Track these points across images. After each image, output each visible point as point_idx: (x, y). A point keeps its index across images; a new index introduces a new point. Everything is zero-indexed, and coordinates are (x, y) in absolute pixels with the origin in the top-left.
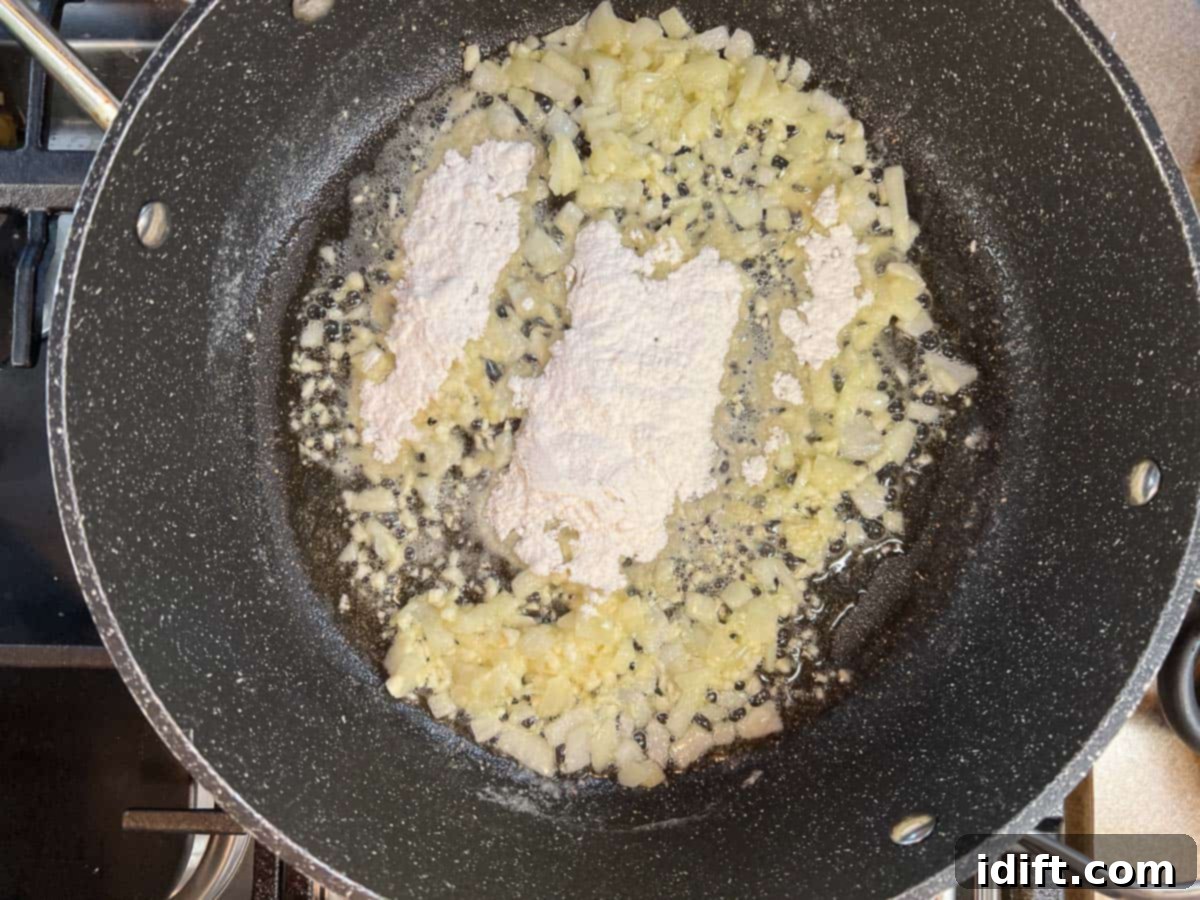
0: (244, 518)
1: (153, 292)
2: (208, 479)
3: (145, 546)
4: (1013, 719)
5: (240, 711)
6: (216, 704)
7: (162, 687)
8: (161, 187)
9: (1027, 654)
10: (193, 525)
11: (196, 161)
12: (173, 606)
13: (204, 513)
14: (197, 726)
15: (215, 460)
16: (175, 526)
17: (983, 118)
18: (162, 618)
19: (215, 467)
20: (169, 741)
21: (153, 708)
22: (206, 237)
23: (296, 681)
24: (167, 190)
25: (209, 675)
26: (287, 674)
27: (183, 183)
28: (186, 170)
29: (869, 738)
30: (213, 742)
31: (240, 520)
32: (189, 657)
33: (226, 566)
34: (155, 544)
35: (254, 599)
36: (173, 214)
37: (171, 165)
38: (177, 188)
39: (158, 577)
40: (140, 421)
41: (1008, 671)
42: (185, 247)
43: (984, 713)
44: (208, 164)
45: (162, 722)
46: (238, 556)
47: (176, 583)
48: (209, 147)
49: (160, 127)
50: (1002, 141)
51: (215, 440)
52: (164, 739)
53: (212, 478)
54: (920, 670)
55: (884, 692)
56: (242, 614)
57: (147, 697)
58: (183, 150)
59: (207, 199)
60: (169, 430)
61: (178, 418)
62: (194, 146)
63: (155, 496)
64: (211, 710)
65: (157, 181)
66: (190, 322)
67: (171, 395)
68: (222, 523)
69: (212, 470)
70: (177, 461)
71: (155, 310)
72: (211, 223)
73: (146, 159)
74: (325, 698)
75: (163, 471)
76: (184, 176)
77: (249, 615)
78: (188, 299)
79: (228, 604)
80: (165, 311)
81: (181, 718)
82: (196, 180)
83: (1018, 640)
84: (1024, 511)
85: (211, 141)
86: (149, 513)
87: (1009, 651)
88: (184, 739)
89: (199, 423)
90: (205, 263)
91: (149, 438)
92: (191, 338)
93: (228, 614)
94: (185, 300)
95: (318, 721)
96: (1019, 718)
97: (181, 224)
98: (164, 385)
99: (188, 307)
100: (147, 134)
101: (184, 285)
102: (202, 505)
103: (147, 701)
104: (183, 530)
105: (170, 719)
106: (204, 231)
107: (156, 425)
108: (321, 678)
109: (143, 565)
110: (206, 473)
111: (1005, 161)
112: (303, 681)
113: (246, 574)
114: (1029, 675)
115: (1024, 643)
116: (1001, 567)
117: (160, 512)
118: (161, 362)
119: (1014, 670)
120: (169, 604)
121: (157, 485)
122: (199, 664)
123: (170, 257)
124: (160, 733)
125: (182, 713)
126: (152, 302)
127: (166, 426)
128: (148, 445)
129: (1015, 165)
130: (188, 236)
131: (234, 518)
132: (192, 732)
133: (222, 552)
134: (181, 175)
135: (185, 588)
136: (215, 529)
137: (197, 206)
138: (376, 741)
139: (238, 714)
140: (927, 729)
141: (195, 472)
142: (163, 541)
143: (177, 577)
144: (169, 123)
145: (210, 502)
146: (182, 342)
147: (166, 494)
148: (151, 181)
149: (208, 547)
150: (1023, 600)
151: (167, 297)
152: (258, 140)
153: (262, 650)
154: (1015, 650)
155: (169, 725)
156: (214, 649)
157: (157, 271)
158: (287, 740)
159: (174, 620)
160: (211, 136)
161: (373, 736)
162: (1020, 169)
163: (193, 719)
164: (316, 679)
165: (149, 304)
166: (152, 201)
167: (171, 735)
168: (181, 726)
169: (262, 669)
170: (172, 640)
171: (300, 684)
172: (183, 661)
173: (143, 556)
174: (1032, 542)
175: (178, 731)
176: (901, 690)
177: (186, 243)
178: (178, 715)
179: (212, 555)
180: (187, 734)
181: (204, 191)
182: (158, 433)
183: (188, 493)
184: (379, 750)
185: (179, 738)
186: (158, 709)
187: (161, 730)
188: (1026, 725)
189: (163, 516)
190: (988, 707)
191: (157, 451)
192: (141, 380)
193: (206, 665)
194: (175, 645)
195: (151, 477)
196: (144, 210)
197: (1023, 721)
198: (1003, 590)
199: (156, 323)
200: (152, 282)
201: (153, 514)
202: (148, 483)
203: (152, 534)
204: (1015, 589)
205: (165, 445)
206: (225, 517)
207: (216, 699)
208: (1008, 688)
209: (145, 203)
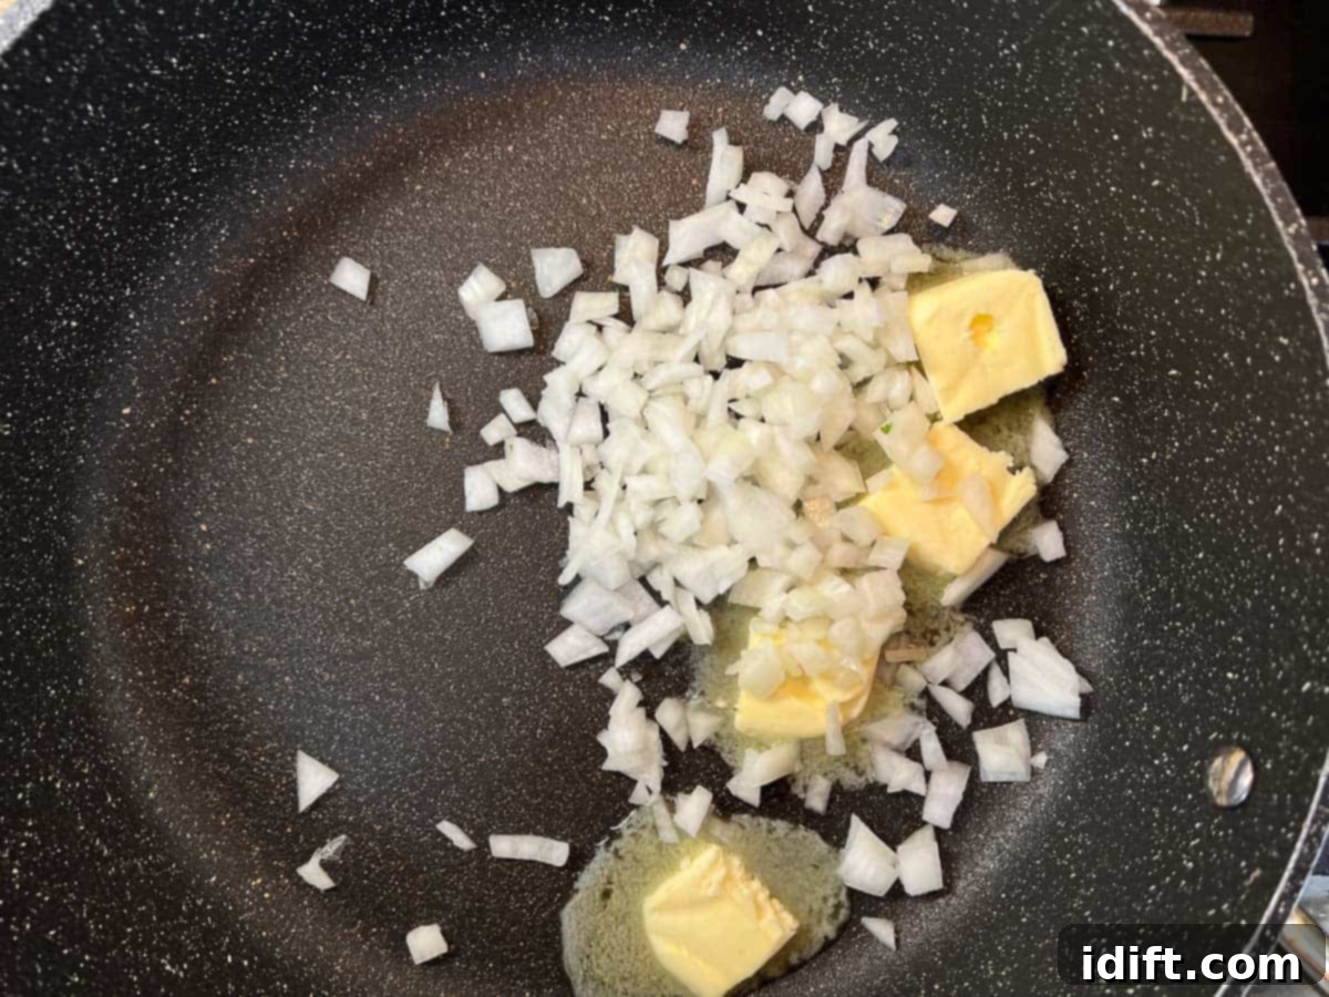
0: (1103, 400)
1: (1228, 687)
2: (1149, 450)
3: (1240, 351)
4: (105, 111)
5: (1116, 137)
6: (1148, 142)
7: (1222, 158)
8: (1219, 827)
9: (90, 201)
10: (1172, 385)
11: (1173, 863)
12: (1203, 273)
13: (1156, 404)
14: (1177, 107)
15: (1141, 473)
16: (1197, 383)
17: (132, 910)
18: (1218, 256)
19: (1140, 465)
20: (1214, 84)
21: (1236, 127)
22: (1157, 762)
23: (1037, 189)
24: (1211, 822)
25: (1156, 183)
26: (1051, 195)
27: (1190, 832)
28: (1186, 850)
29: (306, 107)
30: (1155, 87)
31: (1109, 398)
32: (1184, 207)
33: (1127, 334)
34: (1226, 355)
35: (1092, 295)
36: (1203, 791)
37: (1208, 855)
38: (1198, 825)
39: (1223, 312)
40: (1245, 519)
41: (115, 180)
42: (1185, 748)
43: (147, 125)
44: (1156, 858)
45: (1224, 108)
46: (1111, 350)
47: (1198, 305)
48: (1156, 879)
49: (1225, 906)
50: (108, 879)
51: (1140, 501)
52: (1221, 86)
53: (1147, 450)
54: (239, 194)
55: (287, 168)
56: (1108, 272)
57: (1243, 142)
58: (1191, 877)
59: (1156, 810)
60: (1206, 509)
61: (1191, 525)
62: (1175, 882)
63: (1224, 420)
64: (1156, 133)
65: (1226, 835)
66: (1175, 651)
67: (1201, 555)
68: (1132, 392)
69: (1145, 460)
70: (1193, 469)
71: (1224, 665)
72: (1150, 779)
73: (1243, 864)
74: (1001, 168)
75: (1212, 454)
76: (1189, 841)
77: (1099, 272)
78: (1178, 680)
79: (1127, 283)
80: (1211, 664)
81: (1198, 116)
82: (1172, 837)
83: (104, 222)
84: (98, 395)
85: (1153, 888)
86: (1233, 397)
87: (115, 208)
88: (1195, 86)
89: (1163, 520)
90: (1157, 728)
91: (1232, 495)
92: (1174, 630)
93: (1129, 270)
94: (1184, 680)
95: (1011, 134)
96: (96, 111)
97: (1192, 779)
98: (1211, 567)
99: (1179, 669)
100: (1243, 897)
101: (1185, 699)
102: (1160, 413)
103: (1244, 137)
104: (1187, 377)
105: (1214, 112)
106: (1159, 770)
107: (1224, 515)
108: (1006, 194)
109: (1244, 327)
110: (1154, 456)
111: (106, 852)
112: (1030, 187)
113: (1101, 327)
114: (86, 173)
115: (95, 218)
116: (130, 323)
117: (1218, 399)
118: (1216, 597)
119: (108, 181)
120: (1207, 277)
121: (1222, 434)
122: (1169, 197)
123: (1206, 735)
124: (1227, 93)
125: (1198, 122)
126: (1230, 675)
127: (1208, 513)
128: (1233, 487)
129: (92, 846)
130: (1181, 762)
131: (1116, 399)
132: (1184, 98)
133: (1133, 353)
134: (1193, 843)
135: (1185, 301)
136: (1143, 384)
137: (1169, 802)
138: (937, 111)
139: (1118, 132)
140: (227, 113)
141: (1168, 457)
142: (1214, 361)
143: (1197, 315)
144: (1212, 912)
145: (1149, 419)
146: (1186, 623)
147: (1209, 425)
148: (1235, 834)
149: (1153, 359)
150: (97, 276)
151: (1207, 684)
152: (1087, 890)
153: (1082, 224)
154: (107, 208)
155: (1215, 104)
156: (1148, 222)
157: (1224, 716)
158: (1055, 100)
159: (1202, 256)
160: (1152, 896)
161: (941, 117)
162: (86, 842)
163: (1182, 117)
164: (1011, 193)
165: (1234, 673)
166: (1232, 809)
167: (1212, 91)
168: (1199, 104)
169: (1084, 200)
170: (1206, 226)
171: (1033, 184)
172: (1192, 199)
173: (1243, 338)
174: (87, 353)
175: (1203, 97)
176: (264, 170)
177: (1184, 753)
178: (1202, 120)
179: (1147, 349)
180: (1191, 93)
181: (1161, 823)
182: (1220, 503)
183: (1178, 427)
184: (932, 98)
185: (1203, 87)
186: (1230, 127)
187: (1226, 98)
188: (86, 100)
189: (1214, 394)
190: (142, 133)
191: (1220, 481)
192: (1243, 572)
193: (1161, 196)
194: (1202, 220)
195: (1231, 446)
196: (1244, 797)
197: (90, 107)
198: (128, 292)
199: (1225, 648)
200: (1230, 701)
201: (1226, 397)
202: (1235, 437)
203: (1230, 368)
204: (111, 291)
205: (1210, 489)
206: (1128, 400)
207: (1149, 150)
208: (115, 157)
209: (1243, 805)
